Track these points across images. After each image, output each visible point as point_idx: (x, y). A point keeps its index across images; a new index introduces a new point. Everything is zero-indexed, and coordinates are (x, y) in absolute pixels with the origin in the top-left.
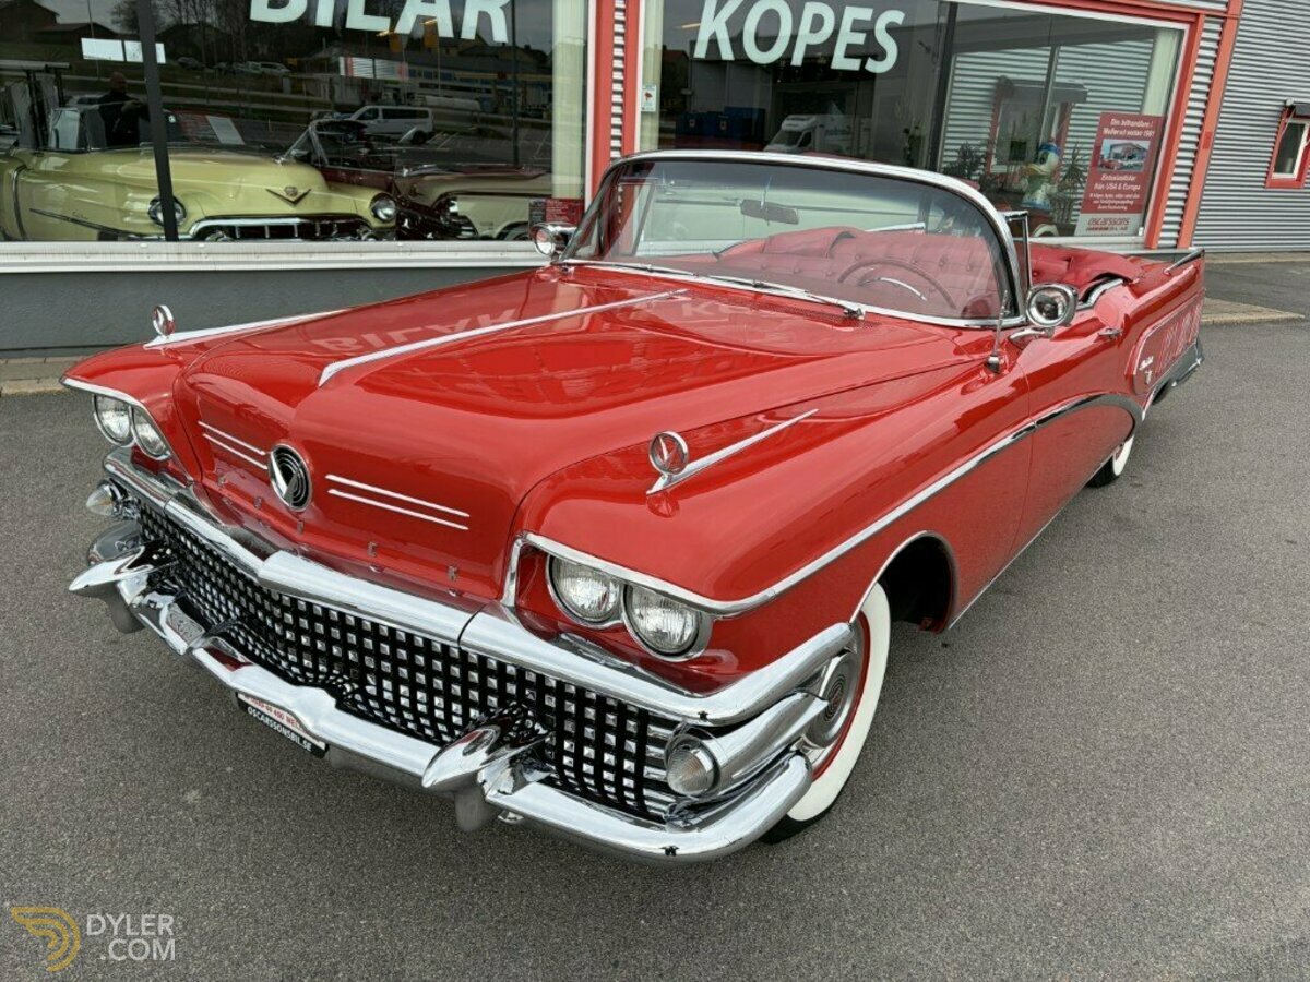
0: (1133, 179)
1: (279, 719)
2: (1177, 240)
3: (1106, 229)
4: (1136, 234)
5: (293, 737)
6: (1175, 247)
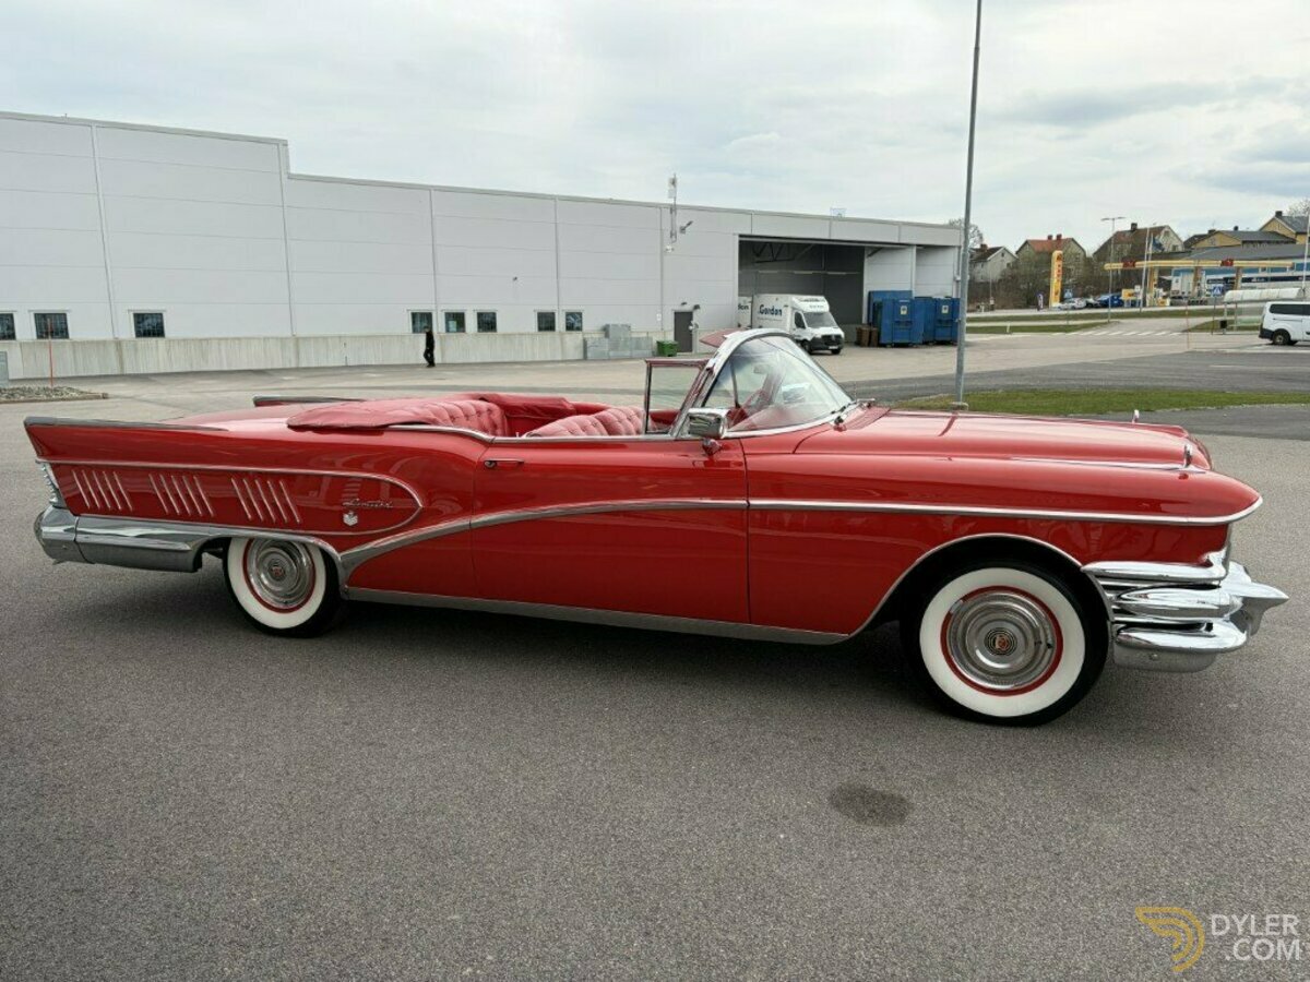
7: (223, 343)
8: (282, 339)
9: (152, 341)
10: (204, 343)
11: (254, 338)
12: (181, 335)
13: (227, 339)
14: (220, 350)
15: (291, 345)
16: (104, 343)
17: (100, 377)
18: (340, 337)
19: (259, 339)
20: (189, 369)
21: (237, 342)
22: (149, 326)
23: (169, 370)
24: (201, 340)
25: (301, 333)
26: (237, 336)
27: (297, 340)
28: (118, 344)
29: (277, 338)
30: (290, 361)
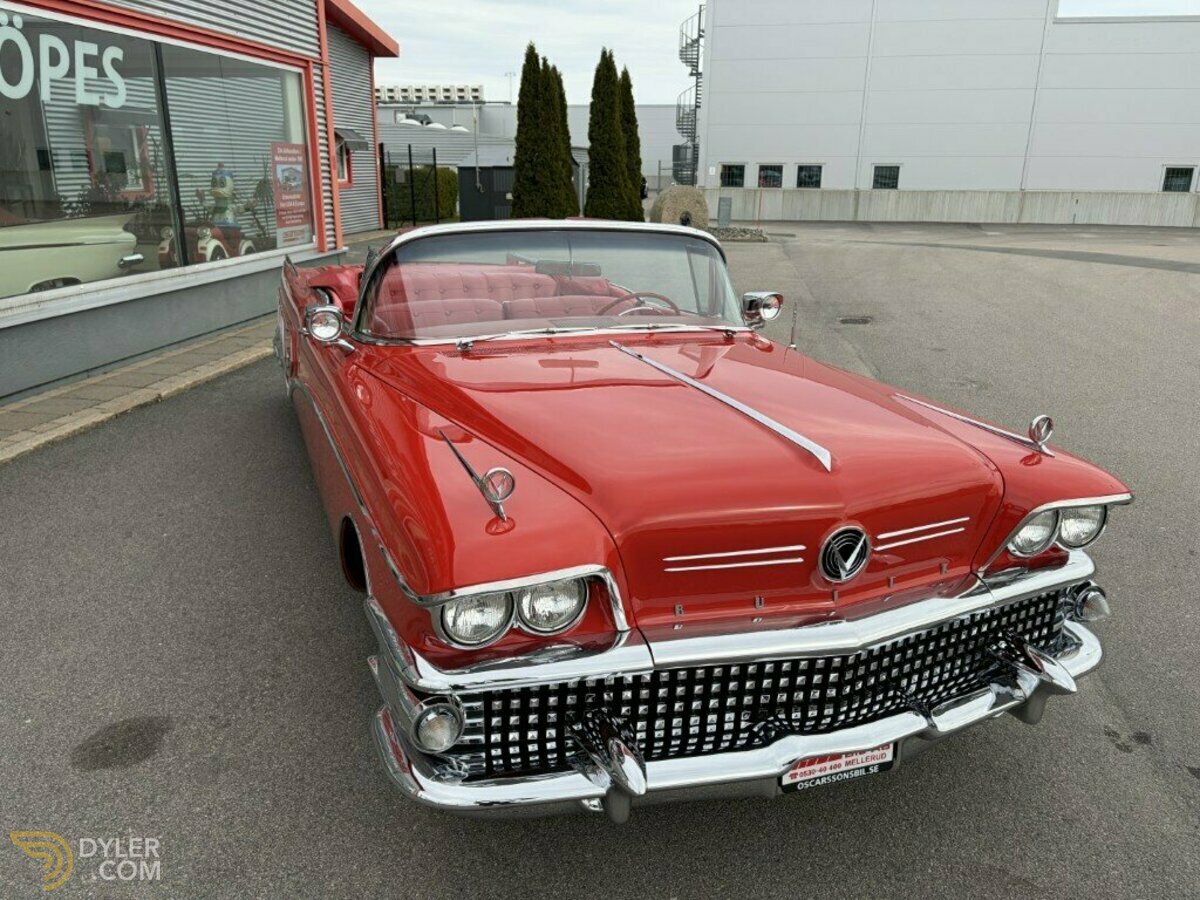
0: (298, 196)
1: (838, 770)
2: (335, 243)
3: (294, 239)
4: (311, 241)
5: (857, 774)
6: (335, 248)
7: (948, 195)
8: (1008, 193)
9: (885, 192)
10: (931, 195)
11: (979, 192)
12: (911, 187)
13: (952, 192)
14: (944, 203)
15: (1016, 200)
16: (845, 192)
17: (836, 222)
18: (1073, 193)
19: (985, 192)
20: (911, 219)
21: (962, 195)
22: (886, 177)
23: (894, 219)
24: (928, 192)
25: (1029, 187)
26: (962, 189)
27: (1024, 193)
28: (857, 193)
29: (1003, 192)
30: (1012, 216)
